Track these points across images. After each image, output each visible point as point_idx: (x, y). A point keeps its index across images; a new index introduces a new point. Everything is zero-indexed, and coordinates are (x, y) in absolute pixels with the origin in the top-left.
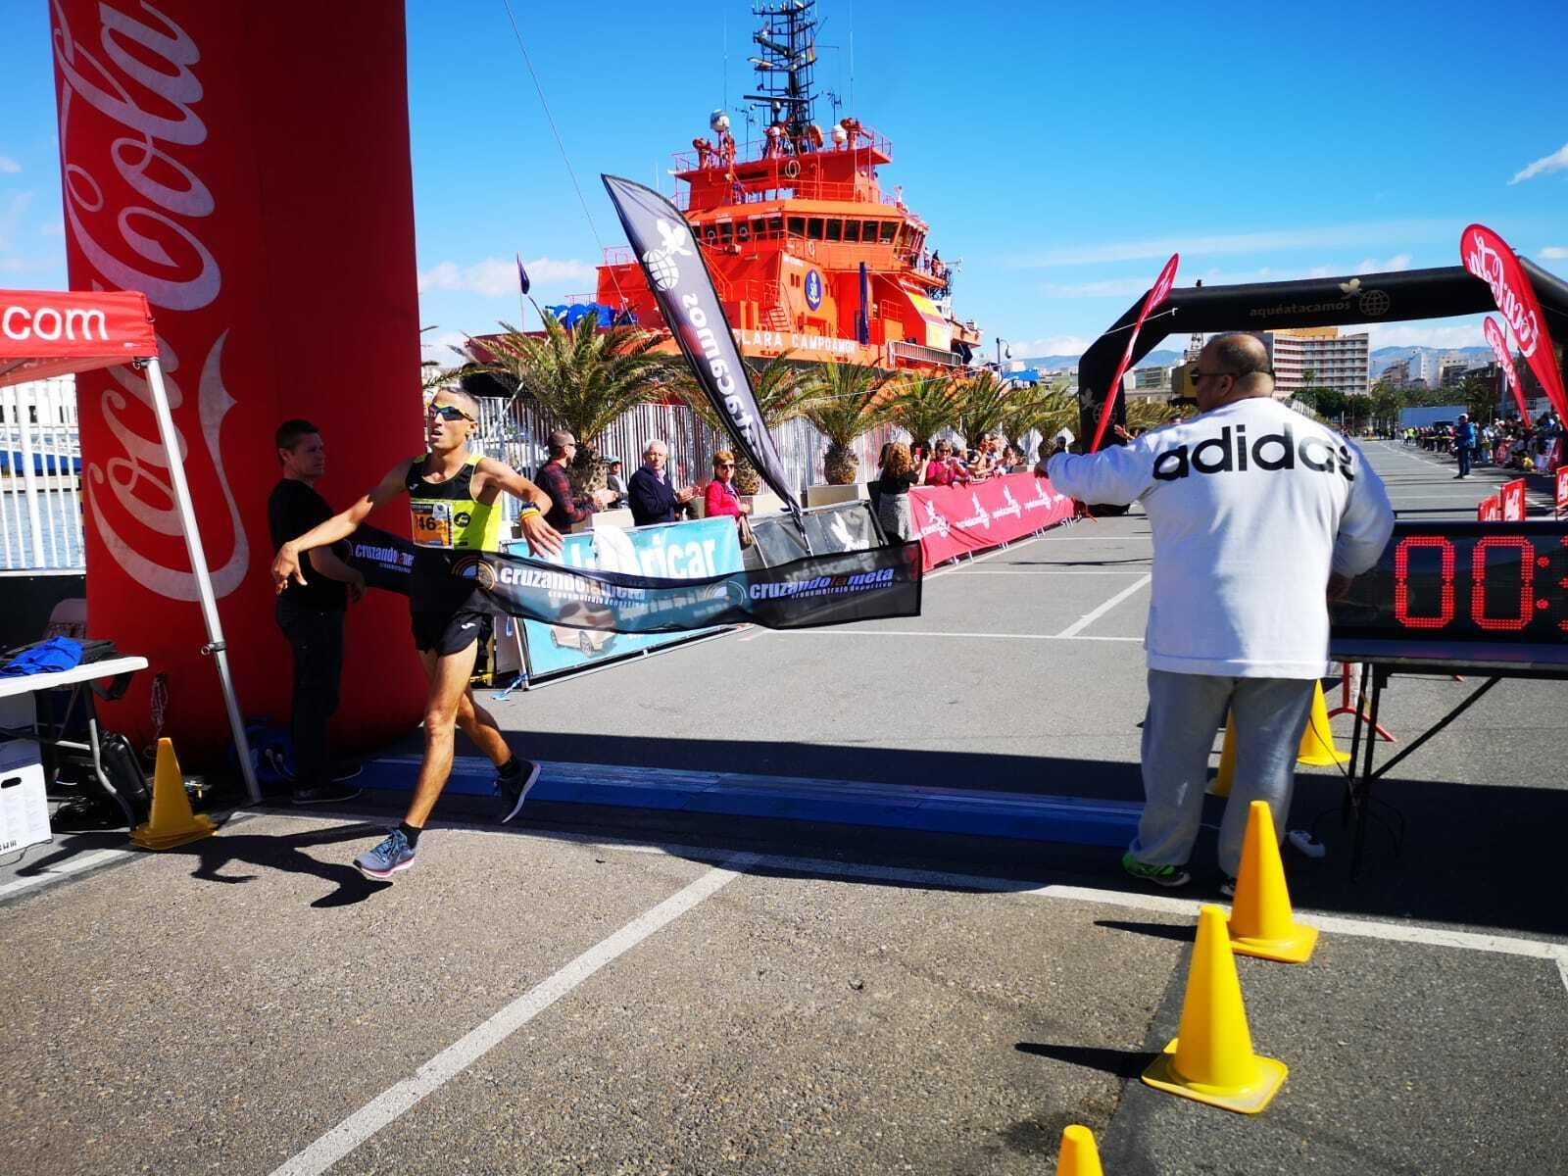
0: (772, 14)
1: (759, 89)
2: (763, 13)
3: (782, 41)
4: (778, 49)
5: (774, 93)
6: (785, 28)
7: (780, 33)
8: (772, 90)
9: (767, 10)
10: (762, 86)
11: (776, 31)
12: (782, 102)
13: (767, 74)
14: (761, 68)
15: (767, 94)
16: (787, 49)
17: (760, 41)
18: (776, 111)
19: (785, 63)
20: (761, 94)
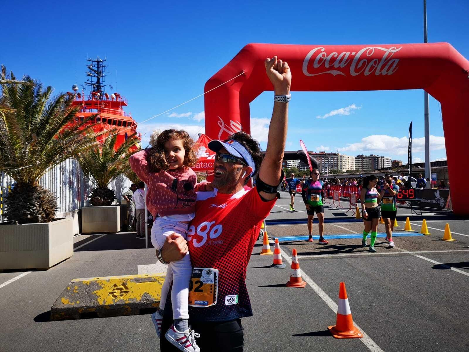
0: (92, 61)
1: (88, 81)
2: (90, 61)
3: (96, 69)
4: (95, 71)
5: (92, 82)
6: (96, 66)
7: (95, 67)
8: (92, 81)
9: (91, 60)
10: (89, 80)
11: (93, 65)
12: (95, 85)
13: (90, 77)
14: (89, 75)
15: (90, 83)
16: (97, 71)
17: (89, 68)
18: (94, 88)
19: (96, 75)
20: (88, 82)
